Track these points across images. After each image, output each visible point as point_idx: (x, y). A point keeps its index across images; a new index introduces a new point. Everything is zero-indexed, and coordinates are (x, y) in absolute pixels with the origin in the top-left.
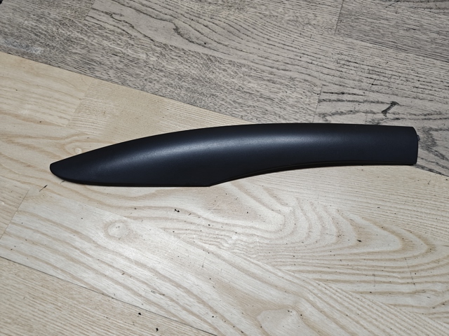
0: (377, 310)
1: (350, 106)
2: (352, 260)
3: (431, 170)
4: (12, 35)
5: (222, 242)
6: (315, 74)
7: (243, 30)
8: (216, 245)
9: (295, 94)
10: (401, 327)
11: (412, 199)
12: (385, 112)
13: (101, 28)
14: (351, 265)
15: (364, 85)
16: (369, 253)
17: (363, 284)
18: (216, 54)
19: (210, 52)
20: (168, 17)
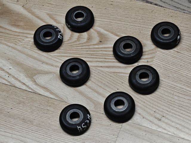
0: (103, 75)
2: (94, 51)
3: (156, 5)
5: (18, 41)
8: (14, 43)
10: (115, 82)
11: (139, 20)
14: (93, 54)
16: (105, 48)
17: (98, 62)
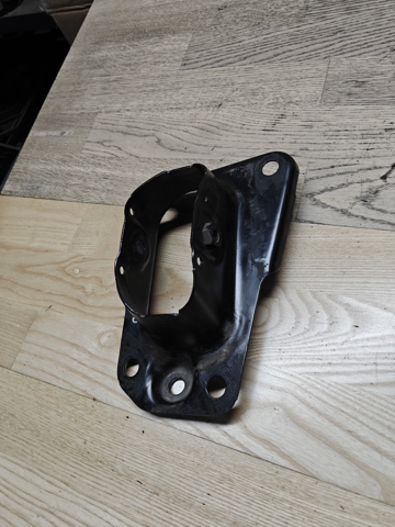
1: (342, 179)
4: (27, 181)
7: (222, 127)
12: (384, 178)
13: (94, 157)
15: (358, 153)
18: (196, 156)
19: (190, 156)
20: (151, 132)
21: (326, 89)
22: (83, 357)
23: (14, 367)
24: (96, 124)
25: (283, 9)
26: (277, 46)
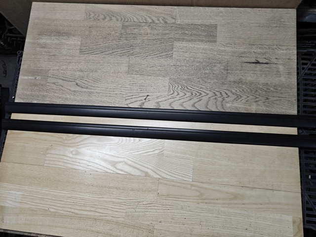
1: (135, 100)
4: (25, 98)
6: (123, 91)
7: (98, 80)
9: (118, 99)
12: (145, 99)
13: (53, 89)
14: (137, 147)
15: (138, 91)
17: (141, 151)
18: (91, 90)
19: (89, 90)
20: (73, 80)
21: (129, 69)
22: (68, 158)
23: (45, 165)
24: (49, 75)
25: (113, 32)
26: (113, 49)
